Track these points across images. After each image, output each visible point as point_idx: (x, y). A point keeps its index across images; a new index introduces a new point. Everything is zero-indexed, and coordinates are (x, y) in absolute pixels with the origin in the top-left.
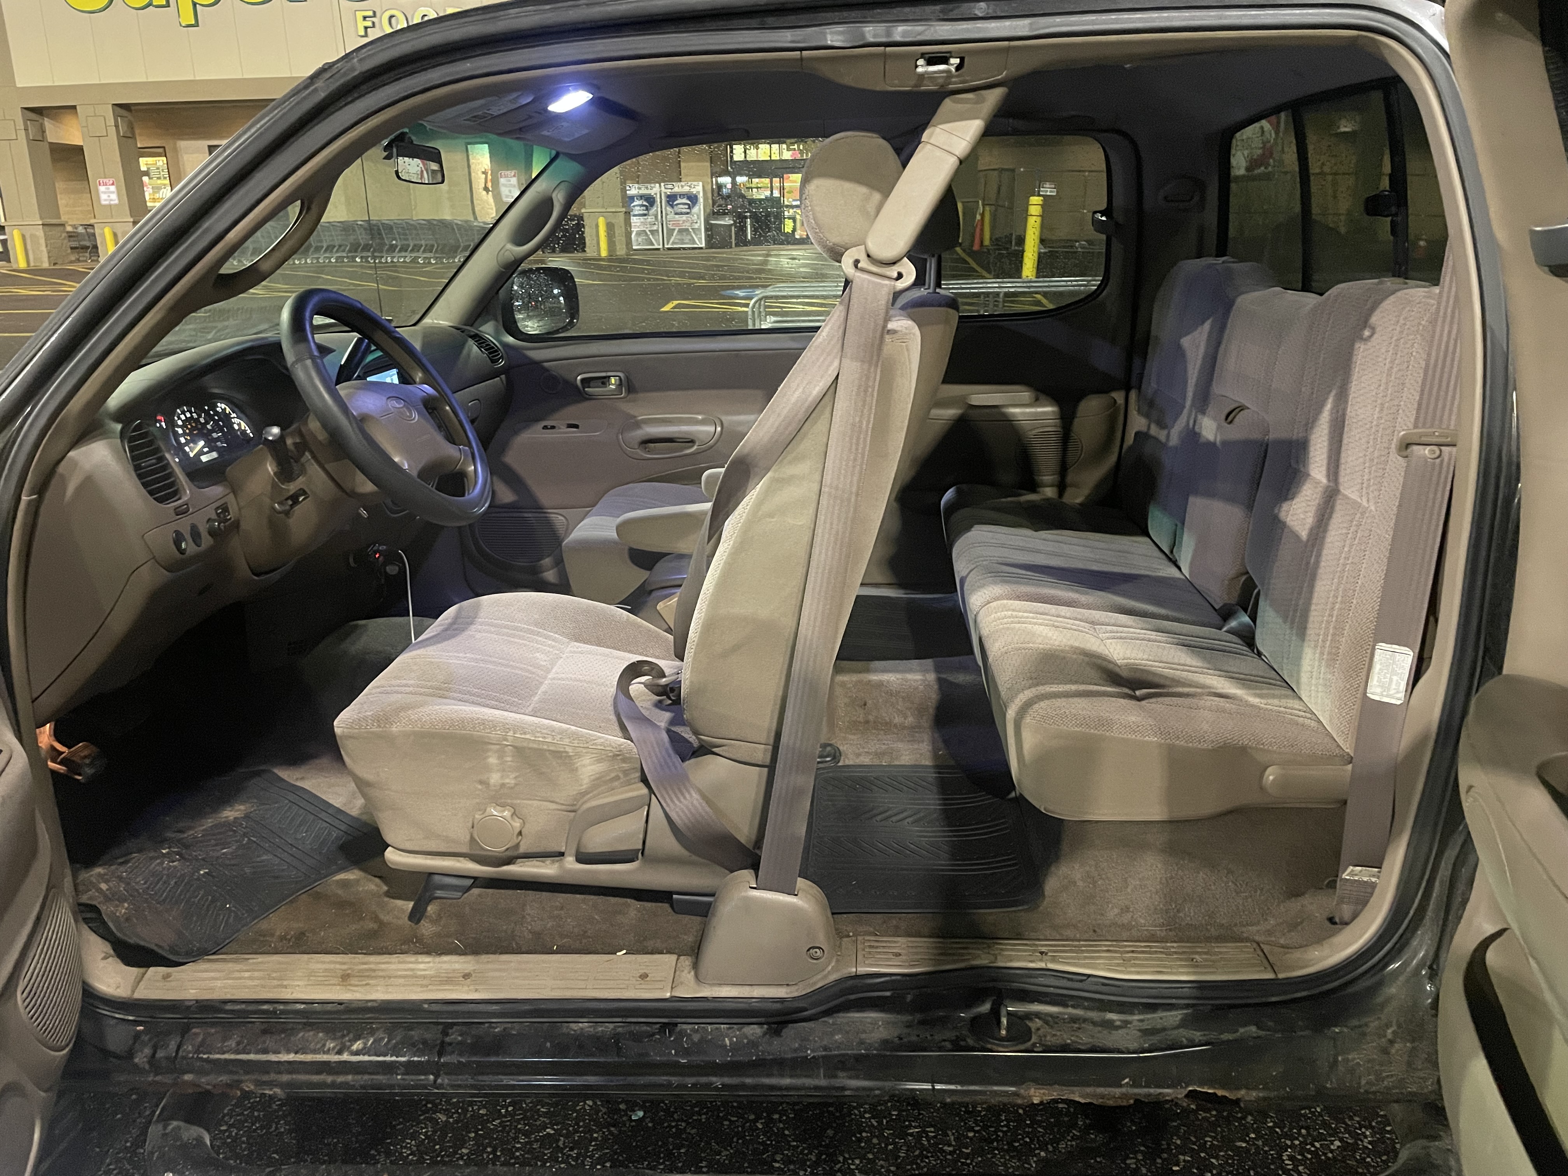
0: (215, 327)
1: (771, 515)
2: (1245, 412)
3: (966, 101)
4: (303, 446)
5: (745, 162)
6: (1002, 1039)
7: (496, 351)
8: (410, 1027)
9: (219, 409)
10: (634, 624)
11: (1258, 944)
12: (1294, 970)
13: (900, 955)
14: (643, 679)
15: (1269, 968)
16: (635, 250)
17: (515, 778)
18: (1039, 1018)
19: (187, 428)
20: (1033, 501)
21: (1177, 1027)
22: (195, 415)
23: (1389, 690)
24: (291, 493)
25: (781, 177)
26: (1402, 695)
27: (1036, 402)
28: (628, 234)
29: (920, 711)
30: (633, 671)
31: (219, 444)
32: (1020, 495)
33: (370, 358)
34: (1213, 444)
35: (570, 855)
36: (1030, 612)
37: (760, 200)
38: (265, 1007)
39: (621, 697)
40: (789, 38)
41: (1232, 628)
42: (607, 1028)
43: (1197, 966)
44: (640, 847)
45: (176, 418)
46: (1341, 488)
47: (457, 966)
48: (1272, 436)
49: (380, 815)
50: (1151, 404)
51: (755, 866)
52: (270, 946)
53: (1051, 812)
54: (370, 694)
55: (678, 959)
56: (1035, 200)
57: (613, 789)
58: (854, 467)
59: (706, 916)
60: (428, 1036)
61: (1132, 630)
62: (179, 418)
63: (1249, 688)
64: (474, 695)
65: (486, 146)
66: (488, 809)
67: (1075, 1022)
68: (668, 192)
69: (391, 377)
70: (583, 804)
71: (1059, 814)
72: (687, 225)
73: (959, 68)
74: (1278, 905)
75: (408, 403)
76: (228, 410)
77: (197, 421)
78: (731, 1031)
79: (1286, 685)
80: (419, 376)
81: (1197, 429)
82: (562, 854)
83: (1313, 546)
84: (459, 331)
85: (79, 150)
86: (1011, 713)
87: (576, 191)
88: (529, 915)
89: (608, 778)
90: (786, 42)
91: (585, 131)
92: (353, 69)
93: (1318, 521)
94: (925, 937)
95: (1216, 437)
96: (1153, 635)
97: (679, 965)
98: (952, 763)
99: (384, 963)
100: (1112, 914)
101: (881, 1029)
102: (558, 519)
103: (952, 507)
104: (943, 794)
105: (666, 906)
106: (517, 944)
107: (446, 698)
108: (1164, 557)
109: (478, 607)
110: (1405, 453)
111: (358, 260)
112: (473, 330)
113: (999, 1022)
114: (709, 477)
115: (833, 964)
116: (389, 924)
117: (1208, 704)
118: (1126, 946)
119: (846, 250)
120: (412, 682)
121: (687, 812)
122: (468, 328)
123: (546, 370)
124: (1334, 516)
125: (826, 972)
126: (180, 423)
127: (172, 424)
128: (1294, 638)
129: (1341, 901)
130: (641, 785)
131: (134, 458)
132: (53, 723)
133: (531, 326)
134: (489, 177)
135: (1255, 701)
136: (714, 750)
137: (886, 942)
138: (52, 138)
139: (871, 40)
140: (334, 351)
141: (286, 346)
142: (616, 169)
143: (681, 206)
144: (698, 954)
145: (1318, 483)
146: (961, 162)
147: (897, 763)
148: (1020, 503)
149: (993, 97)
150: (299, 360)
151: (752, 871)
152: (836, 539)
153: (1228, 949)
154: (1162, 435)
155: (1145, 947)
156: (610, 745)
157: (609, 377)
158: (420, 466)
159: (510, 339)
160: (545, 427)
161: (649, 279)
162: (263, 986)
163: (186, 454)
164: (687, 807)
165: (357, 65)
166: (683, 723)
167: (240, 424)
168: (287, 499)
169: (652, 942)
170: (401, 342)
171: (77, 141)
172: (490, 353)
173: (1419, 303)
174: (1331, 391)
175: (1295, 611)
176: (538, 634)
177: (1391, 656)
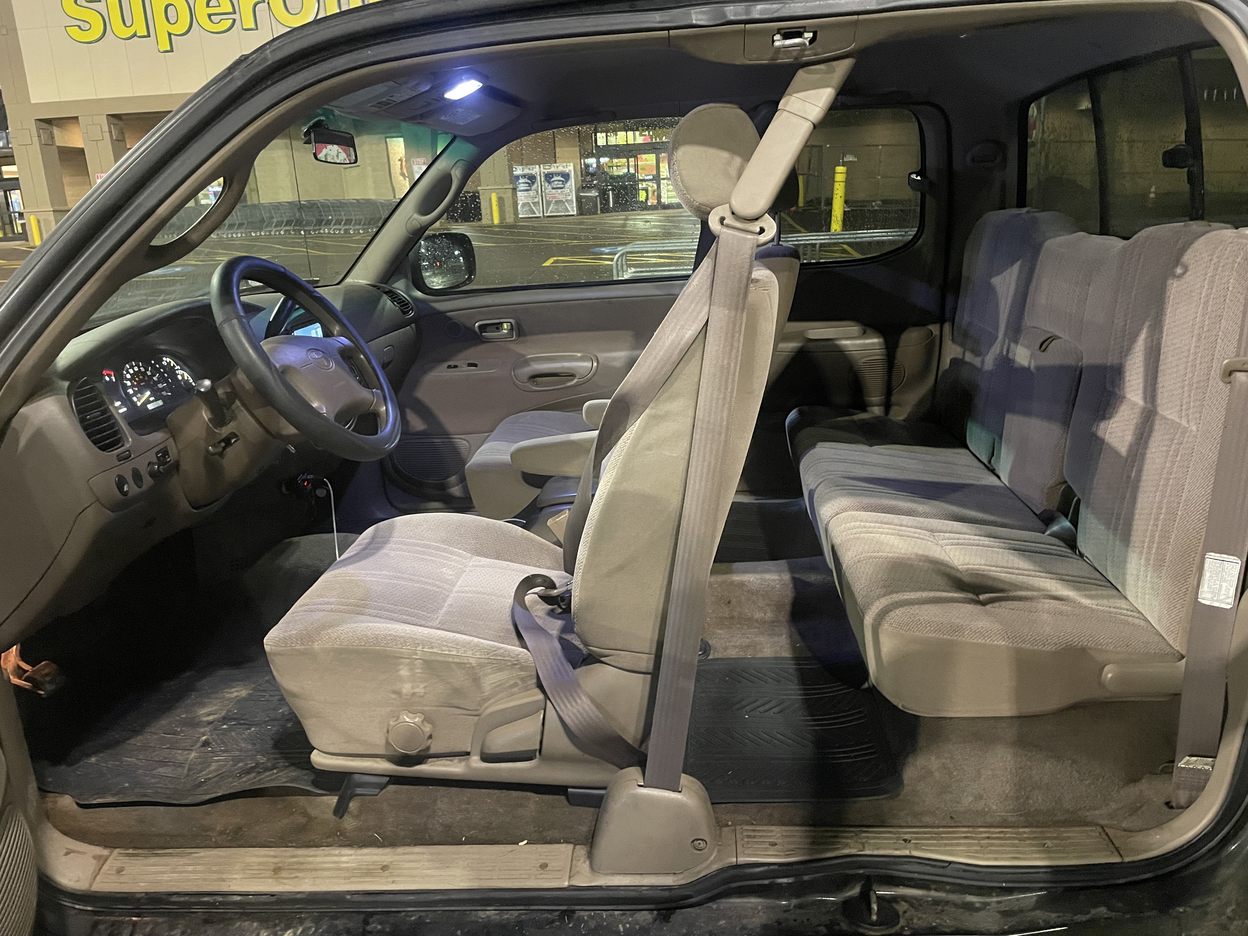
0: (164, 292)
1: (649, 448)
2: (1058, 341)
3: (817, 72)
4: (233, 395)
5: (607, 146)
6: (873, 924)
7: (407, 304)
8: (335, 916)
9: (164, 363)
10: (527, 539)
11: (1102, 827)
12: (1138, 854)
13: (776, 844)
14: (537, 590)
15: (1116, 853)
16: (521, 218)
17: (425, 687)
18: (906, 901)
19: (135, 381)
20: (863, 420)
21: (1034, 909)
22: (142, 369)
23: (1219, 594)
24: (224, 436)
25: (635, 157)
26: (1231, 600)
27: (864, 334)
28: (515, 204)
29: (779, 607)
30: (528, 583)
31: (164, 393)
32: (853, 414)
33: (295, 315)
34: (1028, 369)
35: (475, 755)
36: (876, 522)
37: (619, 176)
38: (206, 899)
39: (518, 609)
40: (658, 19)
41: (1054, 532)
42: (511, 915)
43: (1049, 852)
44: (538, 747)
45: (125, 372)
46: (1159, 409)
47: (376, 858)
48: (1086, 361)
49: (305, 722)
50: (965, 334)
51: (641, 762)
52: (211, 841)
53: (908, 709)
54: (296, 612)
55: (574, 849)
56: (840, 169)
57: (513, 695)
58: (724, 405)
59: (599, 807)
60: (350, 925)
61: (967, 536)
62: (128, 372)
63: (1078, 589)
64: (387, 610)
65: (402, 139)
66: (401, 717)
67: (938, 905)
68: (546, 171)
69: (315, 331)
70: (486, 708)
71: (916, 711)
72: (561, 197)
73: (812, 41)
74: (1118, 791)
75: (326, 354)
76: (173, 363)
77: (144, 374)
78: (624, 917)
79: (1109, 584)
80: (336, 329)
81: (1011, 356)
82: (468, 754)
83: (1134, 462)
84: (375, 289)
85: (82, 151)
86: (868, 620)
87: (471, 168)
88: (440, 809)
89: (507, 685)
90: (655, 22)
91: (477, 116)
92: (265, 59)
93: (1137, 439)
94: (798, 825)
95: (1030, 363)
96: (986, 541)
97: (575, 854)
98: (809, 654)
99: (311, 856)
100: (967, 801)
101: (761, 914)
102: (462, 443)
103: (796, 427)
104: (803, 685)
105: (563, 798)
106: (430, 835)
107: (362, 614)
108: (983, 467)
109: (391, 528)
110: (1228, 380)
111: (302, 232)
112: (387, 287)
113: (870, 909)
114: (589, 407)
115: (715, 854)
116: (315, 818)
117: (1046, 606)
118: (982, 833)
119: (712, 208)
120: (333, 600)
121: (578, 715)
122: (383, 285)
123: (450, 319)
124: (1154, 434)
125: (709, 862)
126: (128, 376)
127: (120, 377)
128: (1117, 543)
129: (1178, 787)
130: (537, 690)
131: (80, 412)
132: (19, 645)
133: (436, 282)
134: (404, 163)
135: (1086, 602)
136: (602, 659)
137: (764, 831)
138: (58, 143)
139: (732, 18)
140: (265, 309)
141: (215, 308)
142: (504, 148)
143: (556, 183)
144: (592, 842)
145: (1135, 404)
146: (815, 126)
147: (760, 655)
148: (853, 422)
149: (843, 67)
150: (227, 320)
151: (639, 768)
152: (709, 470)
153: (1074, 834)
154: (977, 361)
155: (999, 833)
156: (509, 656)
157: (502, 323)
158: (336, 410)
159: (418, 294)
160: (449, 367)
161: (534, 241)
162: (205, 880)
163: (134, 404)
164: (579, 711)
165: (270, 56)
166: (572, 631)
167: (183, 375)
168: (220, 442)
169: (550, 833)
170: (320, 300)
171: (79, 144)
172: (402, 306)
173: (1231, 243)
174: (1144, 323)
175: (1118, 519)
176: (444, 550)
177: (1220, 565)
